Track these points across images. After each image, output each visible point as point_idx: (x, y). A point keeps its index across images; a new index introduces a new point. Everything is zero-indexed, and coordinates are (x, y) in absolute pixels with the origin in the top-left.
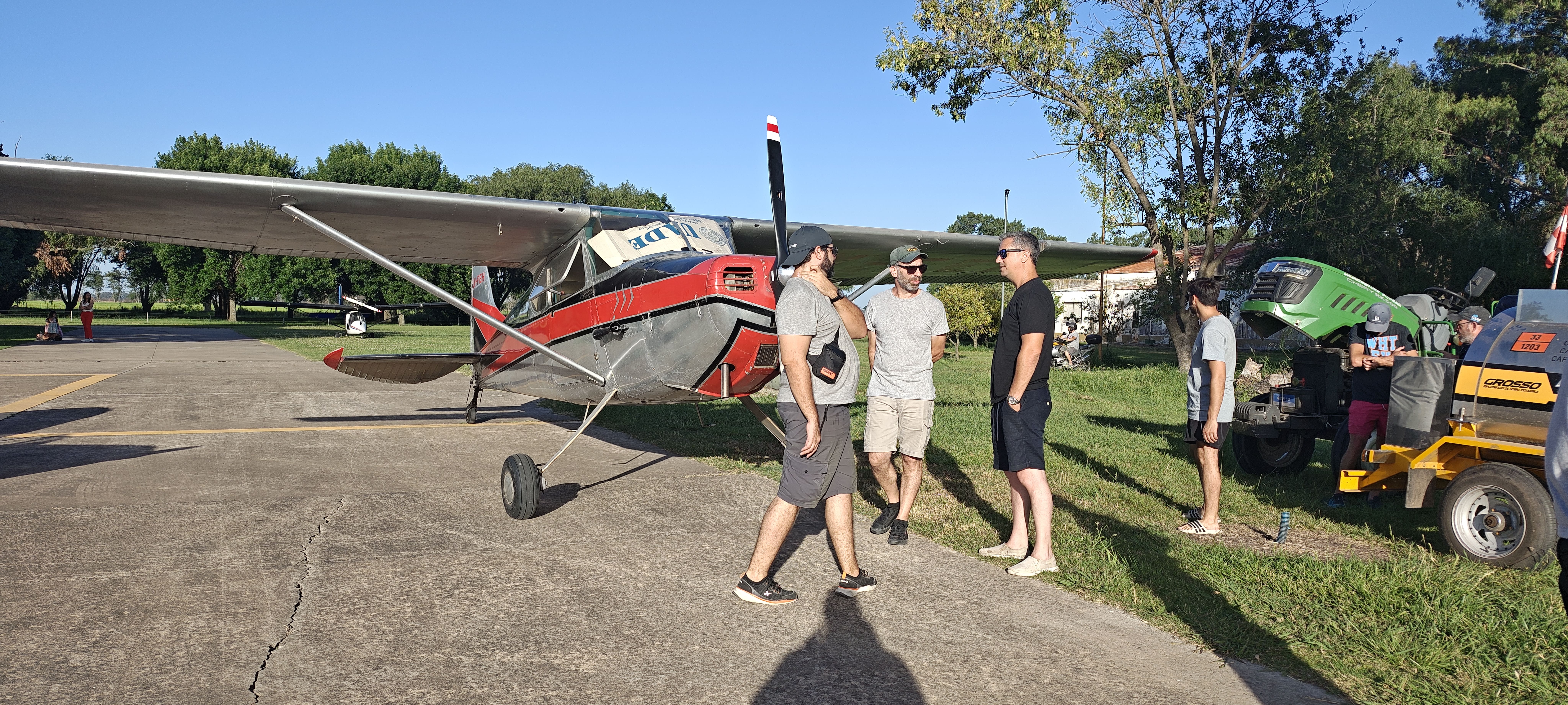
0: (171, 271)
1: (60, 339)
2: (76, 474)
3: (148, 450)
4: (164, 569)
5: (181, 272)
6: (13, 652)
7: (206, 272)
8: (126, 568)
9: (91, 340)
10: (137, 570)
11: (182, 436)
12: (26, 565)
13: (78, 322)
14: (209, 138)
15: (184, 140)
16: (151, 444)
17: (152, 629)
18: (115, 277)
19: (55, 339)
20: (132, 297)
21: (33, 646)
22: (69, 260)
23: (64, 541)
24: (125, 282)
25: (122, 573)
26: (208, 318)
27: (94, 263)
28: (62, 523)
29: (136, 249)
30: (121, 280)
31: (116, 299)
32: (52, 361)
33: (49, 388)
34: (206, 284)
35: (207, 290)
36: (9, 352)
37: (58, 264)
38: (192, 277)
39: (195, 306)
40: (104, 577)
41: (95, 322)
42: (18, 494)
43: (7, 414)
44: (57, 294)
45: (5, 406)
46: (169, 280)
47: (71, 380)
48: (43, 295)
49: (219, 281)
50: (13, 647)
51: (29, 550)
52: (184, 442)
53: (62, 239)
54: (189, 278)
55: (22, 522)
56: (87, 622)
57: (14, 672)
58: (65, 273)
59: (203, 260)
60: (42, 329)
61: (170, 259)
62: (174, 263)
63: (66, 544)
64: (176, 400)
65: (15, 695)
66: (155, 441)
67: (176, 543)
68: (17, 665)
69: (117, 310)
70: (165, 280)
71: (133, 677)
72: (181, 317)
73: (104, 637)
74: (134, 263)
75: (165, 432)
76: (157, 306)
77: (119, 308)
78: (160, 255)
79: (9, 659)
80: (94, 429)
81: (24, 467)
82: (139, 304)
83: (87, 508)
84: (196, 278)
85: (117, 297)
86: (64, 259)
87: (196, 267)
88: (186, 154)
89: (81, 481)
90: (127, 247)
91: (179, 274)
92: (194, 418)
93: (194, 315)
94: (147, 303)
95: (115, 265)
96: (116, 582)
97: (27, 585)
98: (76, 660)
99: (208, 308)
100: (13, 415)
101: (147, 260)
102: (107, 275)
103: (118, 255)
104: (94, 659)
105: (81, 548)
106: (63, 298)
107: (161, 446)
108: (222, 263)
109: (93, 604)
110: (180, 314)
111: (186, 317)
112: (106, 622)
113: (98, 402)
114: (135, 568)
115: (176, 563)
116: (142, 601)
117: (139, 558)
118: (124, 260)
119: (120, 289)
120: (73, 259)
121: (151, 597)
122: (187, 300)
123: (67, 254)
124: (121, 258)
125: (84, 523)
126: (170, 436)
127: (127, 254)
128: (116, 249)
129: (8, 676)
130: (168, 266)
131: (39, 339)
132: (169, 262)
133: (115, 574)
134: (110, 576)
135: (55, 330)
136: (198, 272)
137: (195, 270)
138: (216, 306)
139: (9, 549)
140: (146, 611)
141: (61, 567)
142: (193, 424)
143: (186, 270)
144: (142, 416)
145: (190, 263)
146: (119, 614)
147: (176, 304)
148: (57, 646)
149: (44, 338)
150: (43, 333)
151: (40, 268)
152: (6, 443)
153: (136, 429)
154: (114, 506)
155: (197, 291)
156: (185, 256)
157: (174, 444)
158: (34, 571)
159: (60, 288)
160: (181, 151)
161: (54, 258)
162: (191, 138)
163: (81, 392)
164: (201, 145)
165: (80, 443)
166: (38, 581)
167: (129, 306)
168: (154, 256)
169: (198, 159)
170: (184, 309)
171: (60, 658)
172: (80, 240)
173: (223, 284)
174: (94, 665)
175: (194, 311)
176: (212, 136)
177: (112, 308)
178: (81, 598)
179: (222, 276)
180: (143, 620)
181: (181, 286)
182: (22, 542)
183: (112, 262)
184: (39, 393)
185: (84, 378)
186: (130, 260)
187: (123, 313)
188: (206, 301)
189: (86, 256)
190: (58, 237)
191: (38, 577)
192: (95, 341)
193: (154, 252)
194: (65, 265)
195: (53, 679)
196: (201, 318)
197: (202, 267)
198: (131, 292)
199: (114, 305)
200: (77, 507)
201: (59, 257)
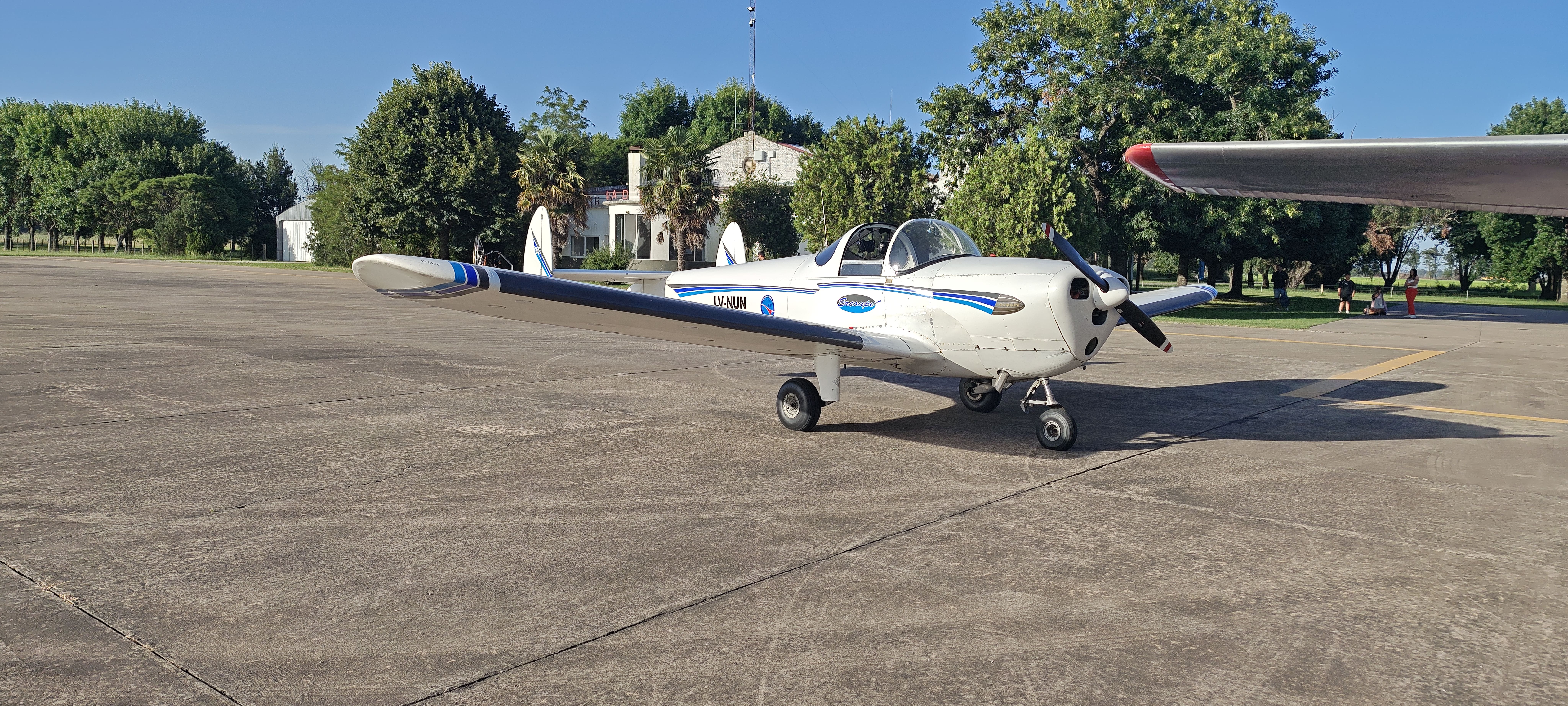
0: (1496, 248)
1: (1385, 314)
2: (1424, 446)
3: (1492, 433)
4: (1535, 562)
5: (1507, 248)
6: (1396, 607)
7: (1536, 248)
8: (1493, 552)
9: (1413, 316)
10: (1504, 557)
11: (1528, 422)
12: (1393, 526)
13: (1403, 298)
14: (1549, 103)
15: (1521, 108)
16: (1496, 427)
17: (1533, 623)
18: (1432, 254)
19: (1380, 314)
20: (1448, 275)
21: (1413, 606)
22: (1392, 238)
23: (1425, 511)
24: (1441, 260)
25: (1489, 556)
26: (1535, 298)
27: (1415, 240)
28: (1420, 493)
29: (1459, 225)
30: (1438, 257)
31: (1432, 277)
32: (1381, 334)
33: (1383, 360)
34: (1535, 261)
35: (1536, 268)
36: (1342, 324)
37: (1383, 242)
38: (1519, 254)
39: (1520, 286)
40: (1471, 556)
41: (1418, 299)
42: (1373, 457)
43: (1350, 381)
44: (1377, 271)
45: (1348, 373)
46: (1493, 257)
47: (1402, 354)
48: (1365, 272)
49: (1552, 258)
50: (1395, 602)
51: (1393, 513)
52: (1532, 430)
53: (1387, 218)
54: (1515, 255)
55: (1381, 484)
56: (1461, 597)
57: (1399, 627)
58: (1388, 250)
59: (1534, 235)
60: (1369, 303)
61: (1495, 234)
62: (1500, 239)
63: (1427, 514)
64: (1515, 383)
65: (1405, 650)
66: (1499, 424)
67: (1544, 537)
68: (1400, 620)
69: (1434, 288)
70: (1488, 257)
71: (1522, 669)
72: (1503, 296)
73: (1482, 617)
74: (1457, 241)
75: (1508, 416)
76: (1475, 284)
77: (1436, 285)
78: (1485, 231)
79: (1393, 613)
80: (1433, 404)
81: (1373, 432)
82: (1458, 283)
83: (1441, 482)
84: (1523, 254)
85: (1433, 274)
86: (1388, 237)
87: (1524, 243)
88: (1522, 122)
89: (1430, 454)
90: (1450, 224)
91: (1504, 250)
92: (1539, 405)
93: (1518, 294)
94: (1466, 281)
95: (1436, 242)
96: (1485, 564)
97: (1396, 545)
98: (1457, 632)
99: (1532, 287)
100: (1356, 383)
101: (1470, 236)
102: (1424, 253)
103: (1441, 232)
104: (1475, 637)
105: (1442, 521)
106: (1383, 275)
107: (1507, 430)
108: (1556, 238)
109: (1465, 580)
110: (1503, 293)
111: (1510, 296)
112: (1482, 603)
113: (1433, 378)
114: (1503, 554)
115: (1548, 559)
116: (1516, 590)
117: (1505, 544)
118: (1446, 237)
119: (1435, 266)
120: (1396, 237)
121: (1527, 589)
122: (1512, 278)
123: (1392, 232)
124: (1443, 235)
125: (1441, 497)
126: (1515, 420)
127: (1450, 231)
128: (1439, 226)
129: (1395, 629)
130: (1494, 242)
131: (1365, 313)
132: (1494, 238)
133: (1482, 555)
134: (1477, 556)
135: (1381, 306)
136: (1526, 248)
137: (1523, 246)
138: (1542, 286)
139: (1375, 507)
140: (1523, 603)
141: (1426, 536)
142: (1538, 411)
143: (1513, 246)
144: (1481, 396)
145: (1518, 239)
146: (1494, 597)
147: (1499, 282)
148: (1437, 614)
149: (1370, 312)
150: (1370, 307)
151: (1366, 247)
152: (1354, 408)
153: (1476, 409)
154: (1468, 485)
155: (1524, 268)
156: (1513, 231)
157: (1520, 430)
158: (1401, 534)
159: (1381, 265)
160: (1516, 119)
161: (1379, 236)
162: (1529, 105)
163: (1414, 366)
164: (1540, 111)
165: (1422, 417)
166: (1406, 545)
167: (1446, 284)
168: (1479, 233)
169: (1535, 126)
170: (1507, 288)
171: (1442, 627)
172: (1405, 219)
173: (1555, 261)
174: (1477, 643)
175: (1517, 291)
176: (1554, 99)
177: (1429, 285)
178: (1451, 570)
179: (1554, 253)
180: (1521, 611)
181: (1506, 264)
182: (1385, 503)
183: (1434, 239)
184: (1375, 364)
185: (1416, 352)
186: (1453, 236)
187: (1440, 290)
188: (1532, 280)
189: (1408, 235)
190: (1385, 216)
191: (1406, 541)
192: (1417, 318)
193: (1479, 228)
194: (1389, 243)
195: (1438, 645)
196: (1525, 298)
197: (1532, 243)
198: (1446, 271)
199: (1431, 283)
200: (1431, 480)
201: (1383, 236)
